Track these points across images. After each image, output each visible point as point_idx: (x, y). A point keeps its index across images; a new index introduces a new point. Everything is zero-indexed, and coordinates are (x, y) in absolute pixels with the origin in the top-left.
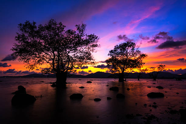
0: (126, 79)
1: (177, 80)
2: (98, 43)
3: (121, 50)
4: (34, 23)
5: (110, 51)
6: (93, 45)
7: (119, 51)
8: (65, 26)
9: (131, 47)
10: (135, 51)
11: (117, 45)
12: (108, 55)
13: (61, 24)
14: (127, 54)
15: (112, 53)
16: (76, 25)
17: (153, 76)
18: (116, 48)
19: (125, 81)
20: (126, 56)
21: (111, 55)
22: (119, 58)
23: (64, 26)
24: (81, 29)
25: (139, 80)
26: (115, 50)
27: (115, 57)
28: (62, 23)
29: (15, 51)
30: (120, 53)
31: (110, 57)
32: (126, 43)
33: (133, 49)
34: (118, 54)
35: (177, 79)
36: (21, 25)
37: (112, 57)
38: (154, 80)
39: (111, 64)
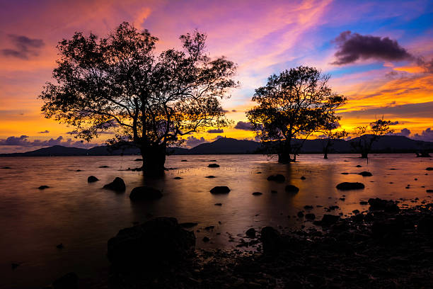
0: (295, 157)
1: (418, 156)
2: (235, 79)
3: (284, 86)
4: (93, 37)
5: (256, 91)
6: (222, 82)
7: (279, 88)
8: (157, 39)
9: (309, 79)
10: (317, 89)
11: (275, 76)
12: (254, 99)
13: (146, 34)
14: (298, 95)
15: (262, 94)
16: (182, 37)
17: (362, 146)
18: (273, 81)
19: (294, 160)
20: (298, 100)
21: (260, 99)
22: (278, 105)
23: (154, 38)
24: (195, 45)
25: (326, 158)
26: (270, 88)
27: (270, 104)
28: (149, 32)
29: (48, 101)
30: (280, 95)
31: (257, 104)
32: (297, 70)
33: (313, 85)
34: (276, 97)
35: (420, 154)
36: (64, 43)
37: (261, 103)
38: (362, 157)
39: (259, 121)
